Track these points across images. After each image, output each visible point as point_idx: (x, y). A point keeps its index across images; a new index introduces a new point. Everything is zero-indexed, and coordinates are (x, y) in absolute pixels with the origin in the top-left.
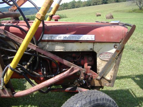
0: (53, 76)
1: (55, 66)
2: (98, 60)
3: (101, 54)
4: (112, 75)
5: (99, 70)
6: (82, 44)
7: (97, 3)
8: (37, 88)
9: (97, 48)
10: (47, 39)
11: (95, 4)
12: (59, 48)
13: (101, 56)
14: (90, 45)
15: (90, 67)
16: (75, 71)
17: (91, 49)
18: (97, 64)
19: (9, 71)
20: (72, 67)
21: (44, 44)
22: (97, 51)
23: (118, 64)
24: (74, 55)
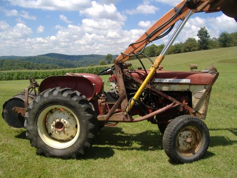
2: (193, 98)
3: (195, 93)
4: (204, 110)
5: (194, 106)
7: (190, 48)
9: (192, 88)
11: (187, 50)
12: (165, 88)
13: (195, 95)
14: (187, 86)
15: (187, 103)
16: (176, 105)
17: (188, 89)
19: (132, 102)
20: (174, 102)
21: (155, 85)
22: (192, 91)
23: (208, 101)
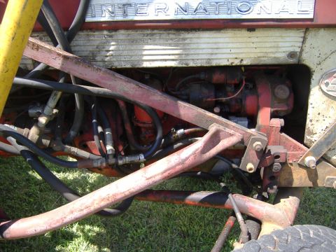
0: (142, 157)
1: (145, 118)
3: (330, 75)
5: (312, 133)
6: (258, 33)
8: (82, 210)
10: (106, 17)
13: (327, 84)
14: (288, 39)
15: (279, 122)
17: (292, 55)
18: (310, 111)
22: (316, 60)
24: (217, 78)
